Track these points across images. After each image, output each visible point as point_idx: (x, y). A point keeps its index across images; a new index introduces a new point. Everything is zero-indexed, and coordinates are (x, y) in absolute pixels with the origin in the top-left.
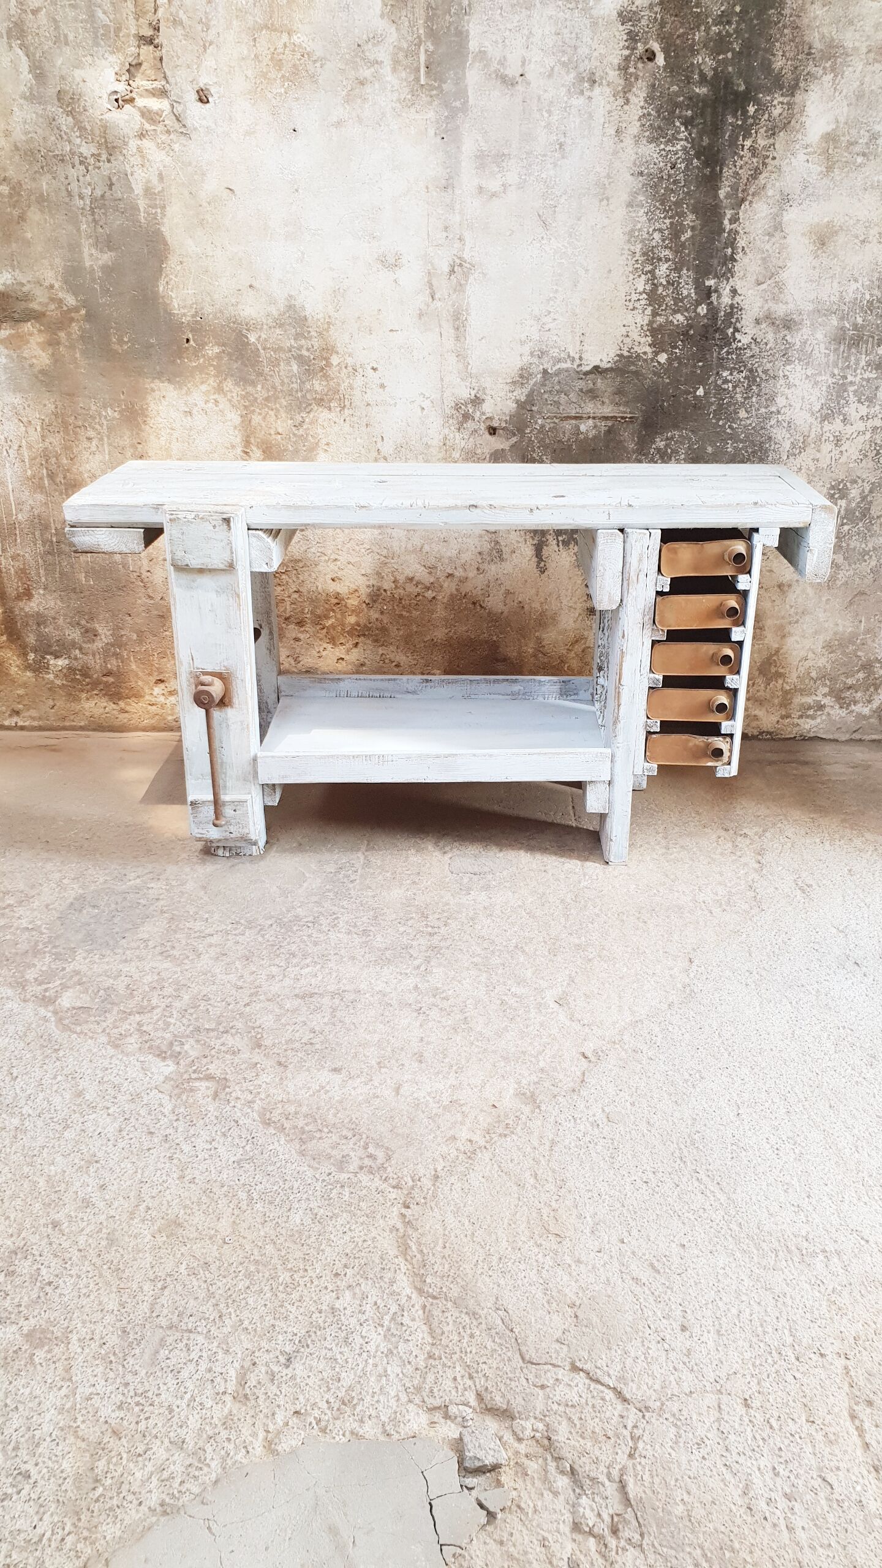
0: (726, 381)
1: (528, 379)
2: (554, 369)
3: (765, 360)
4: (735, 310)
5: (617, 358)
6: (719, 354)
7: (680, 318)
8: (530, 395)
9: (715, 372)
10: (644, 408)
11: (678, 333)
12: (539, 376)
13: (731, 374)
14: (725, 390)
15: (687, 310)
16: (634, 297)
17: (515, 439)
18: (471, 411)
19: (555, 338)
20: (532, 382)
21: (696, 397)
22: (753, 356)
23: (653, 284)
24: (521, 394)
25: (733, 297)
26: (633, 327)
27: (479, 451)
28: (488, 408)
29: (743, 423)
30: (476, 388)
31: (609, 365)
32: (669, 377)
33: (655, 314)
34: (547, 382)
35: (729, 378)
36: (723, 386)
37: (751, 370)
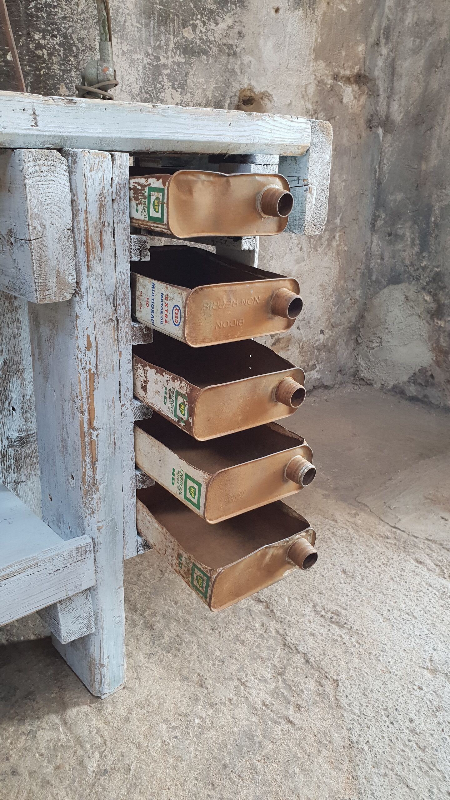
0: (39, 46)
3: (79, 26)
6: (26, 8)
9: (25, 32)
13: (44, 38)
14: (39, 57)
21: (6, 62)
22: (64, 18)
35: (42, 42)
36: (37, 52)
37: (65, 36)
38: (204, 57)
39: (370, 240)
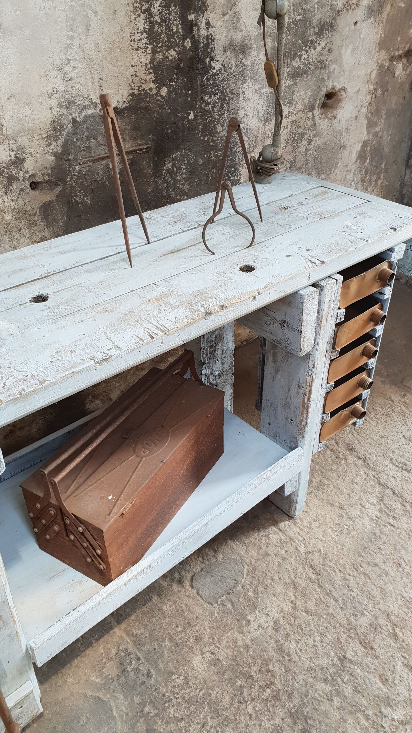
0: (208, 104)
1: (60, 131)
2: (81, 117)
3: (231, 82)
4: (210, 41)
5: (130, 98)
6: (202, 81)
7: (173, 52)
8: (65, 146)
9: (200, 97)
10: (155, 138)
11: (173, 67)
12: (70, 126)
13: (210, 97)
14: (207, 111)
15: (177, 45)
16: (137, 37)
17: (58, 189)
18: (14, 172)
19: (78, 86)
20: (64, 133)
21: (189, 121)
22: (223, 80)
23: (151, 22)
24: (57, 146)
25: (208, 29)
26: (139, 67)
27: (29, 208)
28: (29, 165)
29: (220, 135)
30: (15, 149)
31: (125, 105)
32: (169, 108)
33: (154, 52)
34: (78, 130)
35: (209, 100)
36: (206, 108)
37: (222, 92)
38: (305, 76)
39: (404, 174)
